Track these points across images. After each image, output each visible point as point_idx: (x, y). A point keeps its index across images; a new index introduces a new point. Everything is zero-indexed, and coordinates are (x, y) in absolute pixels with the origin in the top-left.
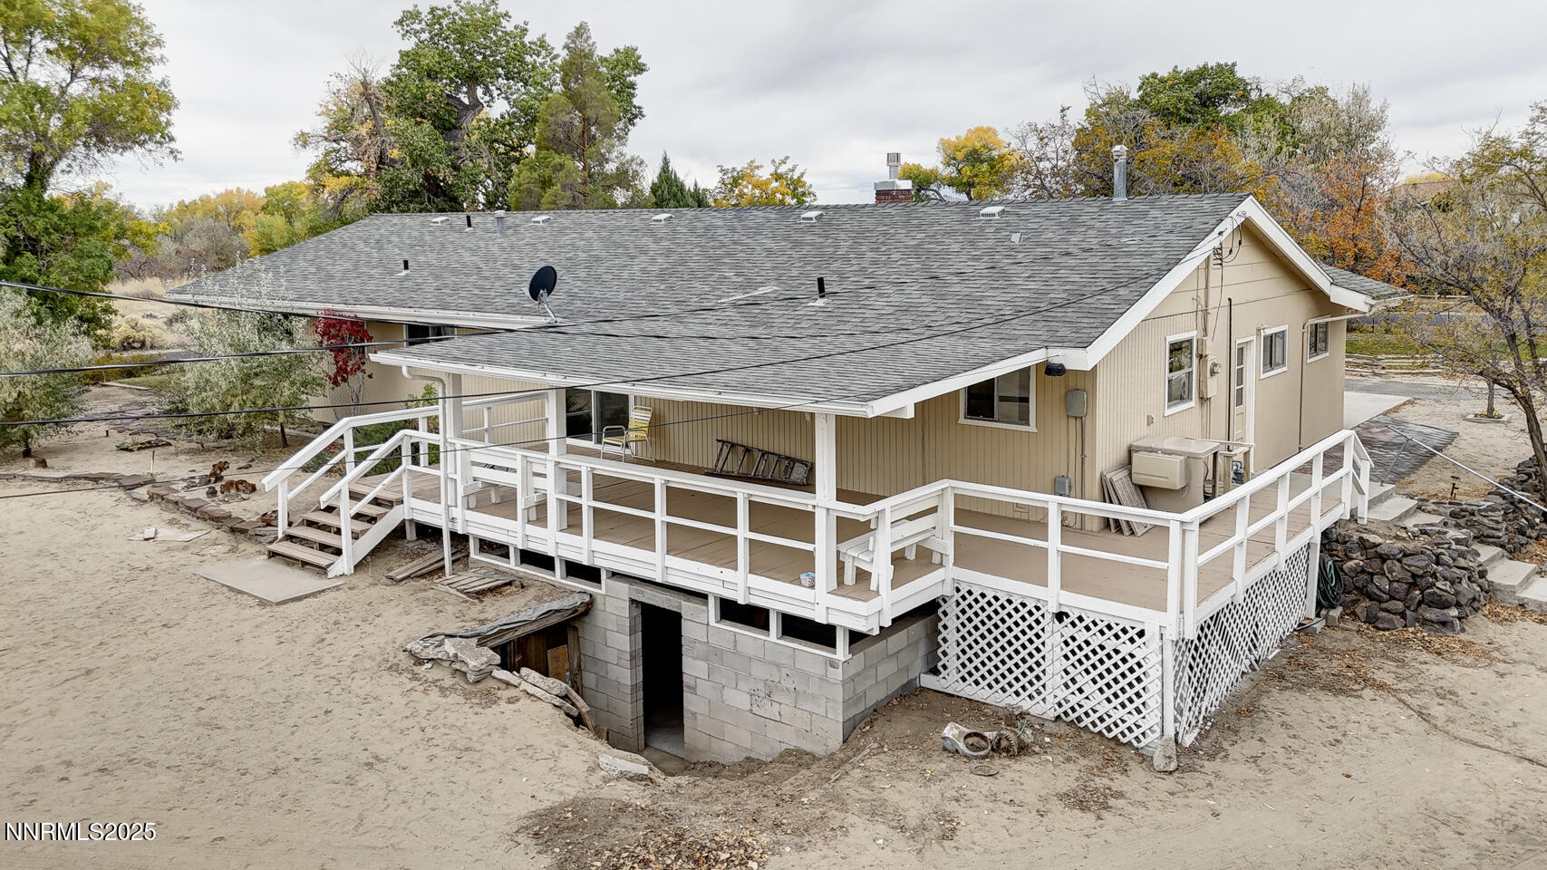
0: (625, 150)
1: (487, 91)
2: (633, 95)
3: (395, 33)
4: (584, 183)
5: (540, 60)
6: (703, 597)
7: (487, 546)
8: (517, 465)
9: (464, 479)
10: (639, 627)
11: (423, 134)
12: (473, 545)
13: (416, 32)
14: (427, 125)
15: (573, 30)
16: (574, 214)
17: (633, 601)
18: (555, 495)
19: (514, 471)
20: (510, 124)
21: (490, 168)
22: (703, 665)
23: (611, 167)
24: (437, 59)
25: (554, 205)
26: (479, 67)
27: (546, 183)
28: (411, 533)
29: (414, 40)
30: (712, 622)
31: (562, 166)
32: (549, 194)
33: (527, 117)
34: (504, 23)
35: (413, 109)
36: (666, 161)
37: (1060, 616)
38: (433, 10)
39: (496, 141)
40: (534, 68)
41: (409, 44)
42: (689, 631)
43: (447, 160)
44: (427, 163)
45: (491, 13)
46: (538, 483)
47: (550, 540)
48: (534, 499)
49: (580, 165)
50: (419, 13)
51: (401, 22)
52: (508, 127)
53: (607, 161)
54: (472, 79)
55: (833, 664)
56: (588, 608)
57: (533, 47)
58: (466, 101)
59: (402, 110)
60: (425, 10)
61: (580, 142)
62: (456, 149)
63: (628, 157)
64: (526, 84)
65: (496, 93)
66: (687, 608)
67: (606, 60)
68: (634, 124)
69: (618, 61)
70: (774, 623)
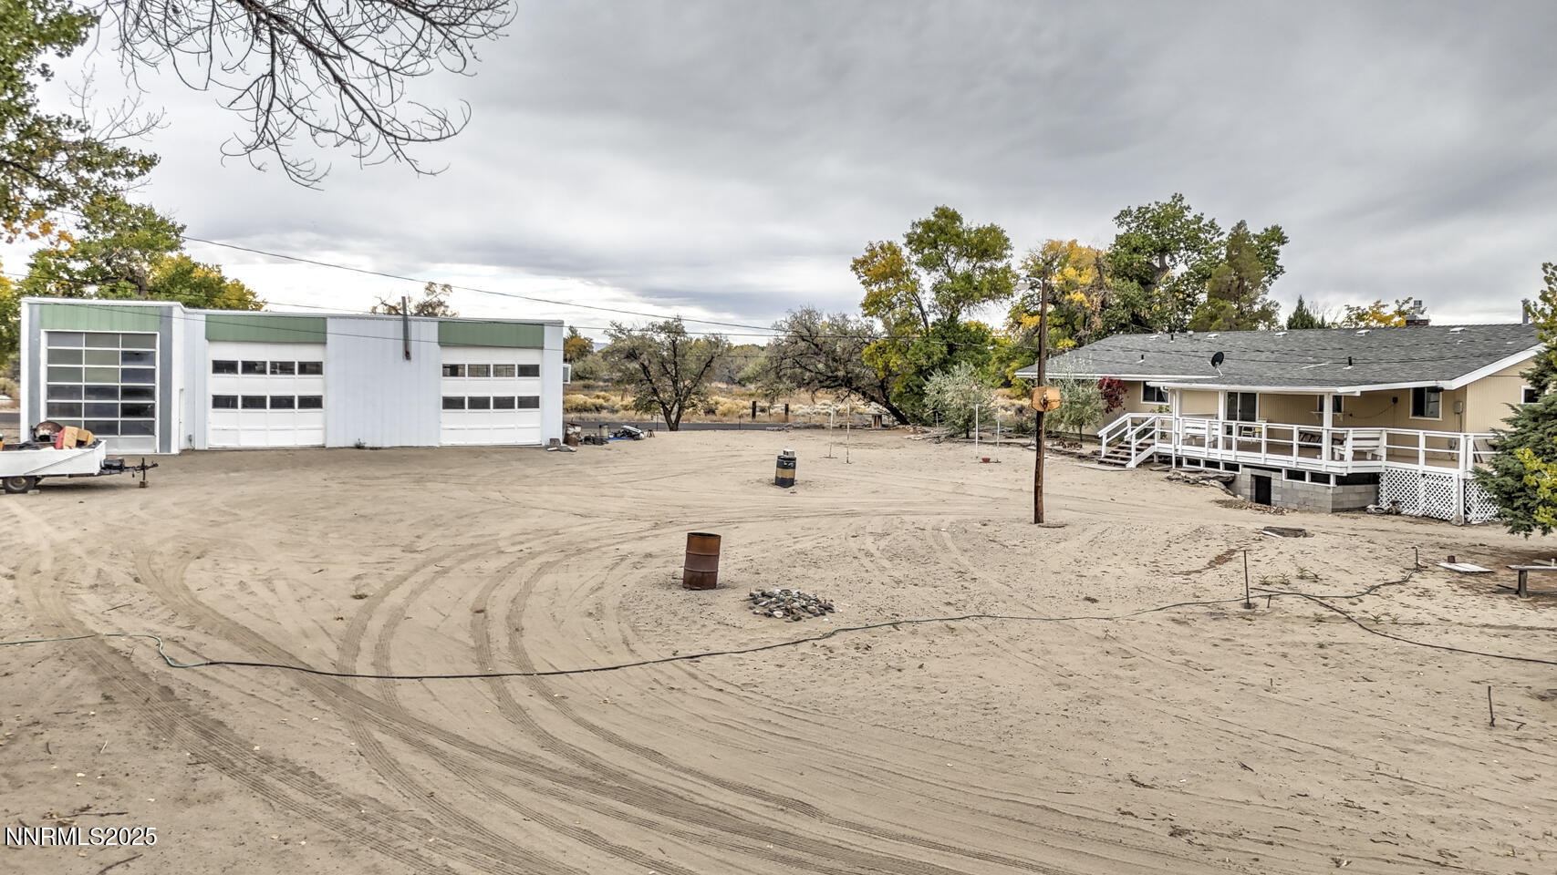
0: (1267, 297)
1: (1173, 259)
2: (1277, 259)
3: (1114, 224)
4: (1238, 317)
5: (1210, 236)
6: (1280, 471)
7: (1191, 462)
8: (1206, 426)
9: (1183, 433)
10: (1254, 487)
11: (1132, 288)
12: (1184, 461)
13: (1128, 223)
14: (1135, 283)
15: (1235, 225)
16: (1232, 333)
17: (1252, 475)
18: (1220, 434)
19: (1204, 429)
20: (1188, 280)
21: (1172, 309)
22: (1279, 496)
23: (1257, 308)
24: (1142, 240)
25: (1217, 330)
26: (1169, 244)
27: (1213, 318)
28: (1156, 460)
29: (1126, 227)
30: (1284, 479)
31: (1224, 307)
32: (1214, 324)
33: (1201, 276)
34: (1186, 213)
35: (1123, 273)
36: (1301, 303)
37: (1424, 475)
38: (1140, 209)
39: (1177, 291)
40: (1206, 243)
41: (1123, 230)
42: (1274, 483)
43: (1146, 303)
44: (1134, 306)
45: (1177, 208)
46: (1214, 433)
47: (1220, 454)
48: (1213, 439)
49: (1235, 306)
50: (1130, 211)
51: (1118, 218)
52: (1186, 282)
53: (1255, 303)
54: (1163, 251)
55: (1329, 488)
56: (1234, 477)
57: (1206, 228)
58: (1158, 265)
59: (1117, 274)
60: (1134, 209)
61: (1237, 291)
62: (1150, 297)
63: (1268, 301)
64: (1199, 253)
65: (1178, 259)
66: (1273, 475)
67: (1258, 236)
68: (1276, 278)
69: (1266, 236)
70: (1307, 476)
